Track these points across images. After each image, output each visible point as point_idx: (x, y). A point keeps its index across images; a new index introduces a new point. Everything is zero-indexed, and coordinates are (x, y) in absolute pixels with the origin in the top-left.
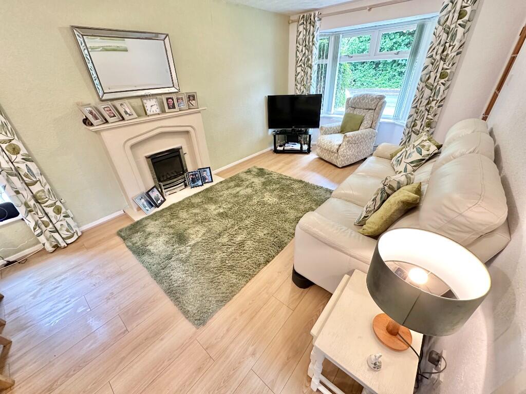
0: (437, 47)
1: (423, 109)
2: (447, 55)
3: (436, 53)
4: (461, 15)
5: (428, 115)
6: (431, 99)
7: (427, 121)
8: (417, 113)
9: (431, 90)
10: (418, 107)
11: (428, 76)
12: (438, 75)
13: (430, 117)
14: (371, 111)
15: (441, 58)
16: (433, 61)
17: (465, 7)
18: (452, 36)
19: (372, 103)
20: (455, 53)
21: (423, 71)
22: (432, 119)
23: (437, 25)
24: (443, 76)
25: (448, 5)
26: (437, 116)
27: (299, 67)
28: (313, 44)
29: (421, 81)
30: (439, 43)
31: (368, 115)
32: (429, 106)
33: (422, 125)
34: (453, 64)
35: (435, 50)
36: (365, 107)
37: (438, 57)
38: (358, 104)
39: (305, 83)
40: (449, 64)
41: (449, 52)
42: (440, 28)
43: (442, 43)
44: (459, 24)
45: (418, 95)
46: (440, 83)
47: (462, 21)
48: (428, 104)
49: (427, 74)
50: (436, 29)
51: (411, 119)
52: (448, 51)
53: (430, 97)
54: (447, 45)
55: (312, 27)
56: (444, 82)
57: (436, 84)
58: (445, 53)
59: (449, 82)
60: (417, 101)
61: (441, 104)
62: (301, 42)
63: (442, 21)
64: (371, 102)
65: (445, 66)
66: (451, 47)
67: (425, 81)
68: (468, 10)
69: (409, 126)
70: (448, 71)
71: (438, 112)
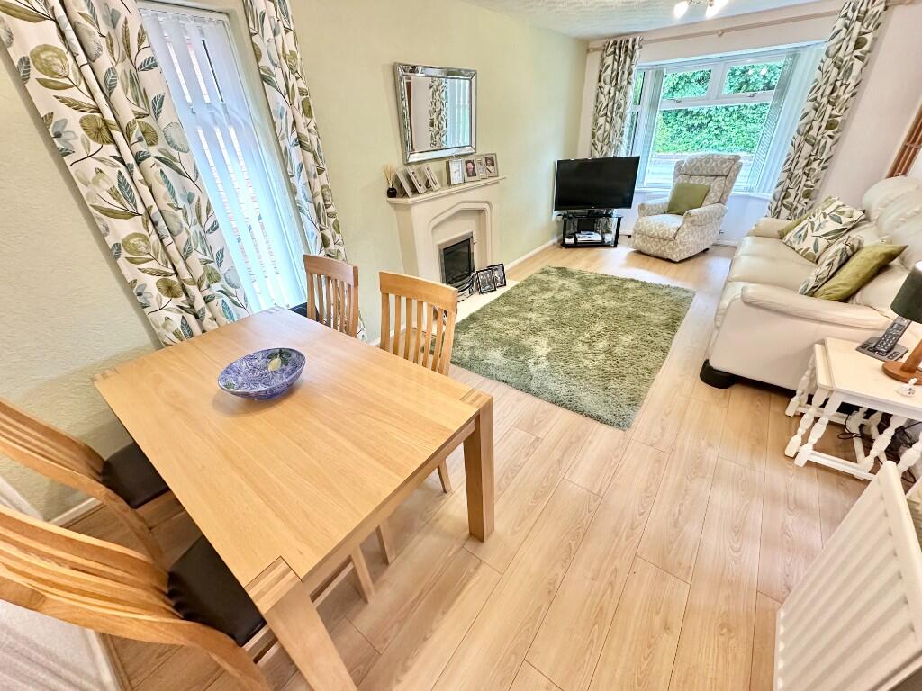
0: (823, 87)
1: (800, 172)
2: (838, 97)
3: (822, 95)
4: (859, 45)
5: (807, 180)
6: (812, 158)
7: (805, 189)
8: (790, 179)
9: (813, 145)
10: (792, 170)
11: (808, 127)
12: (824, 124)
13: (809, 183)
14: (719, 179)
15: (829, 102)
16: (817, 105)
17: (865, 33)
18: (846, 72)
19: (724, 166)
20: (850, 95)
21: (801, 119)
22: (812, 187)
23: (824, 57)
24: (830, 126)
25: (840, 31)
26: (819, 182)
27: (602, 116)
28: (629, 83)
29: (799, 133)
30: (827, 82)
31: (716, 185)
32: (809, 168)
33: (797, 195)
34: (846, 109)
35: (821, 91)
36: (710, 173)
37: (825, 100)
38: (697, 169)
39: (611, 140)
40: (841, 109)
41: (841, 93)
42: (829, 61)
43: (831, 80)
44: (856, 56)
45: (793, 154)
46: (826, 135)
47: (861, 52)
48: (807, 165)
49: (807, 124)
50: (822, 61)
51: (780, 188)
52: (840, 91)
53: (811, 155)
54: (838, 84)
55: (628, 58)
56: (832, 134)
57: (819, 137)
58: (835, 95)
59: (839, 134)
60: (792, 162)
61: (826, 164)
62: (608, 80)
63: (832, 52)
64: (722, 164)
65: (835, 113)
66: (844, 86)
67: (805, 134)
68: (869, 37)
69: (777, 197)
70: (839, 119)
71: (822, 176)
